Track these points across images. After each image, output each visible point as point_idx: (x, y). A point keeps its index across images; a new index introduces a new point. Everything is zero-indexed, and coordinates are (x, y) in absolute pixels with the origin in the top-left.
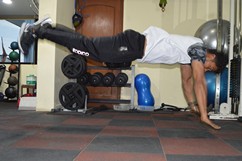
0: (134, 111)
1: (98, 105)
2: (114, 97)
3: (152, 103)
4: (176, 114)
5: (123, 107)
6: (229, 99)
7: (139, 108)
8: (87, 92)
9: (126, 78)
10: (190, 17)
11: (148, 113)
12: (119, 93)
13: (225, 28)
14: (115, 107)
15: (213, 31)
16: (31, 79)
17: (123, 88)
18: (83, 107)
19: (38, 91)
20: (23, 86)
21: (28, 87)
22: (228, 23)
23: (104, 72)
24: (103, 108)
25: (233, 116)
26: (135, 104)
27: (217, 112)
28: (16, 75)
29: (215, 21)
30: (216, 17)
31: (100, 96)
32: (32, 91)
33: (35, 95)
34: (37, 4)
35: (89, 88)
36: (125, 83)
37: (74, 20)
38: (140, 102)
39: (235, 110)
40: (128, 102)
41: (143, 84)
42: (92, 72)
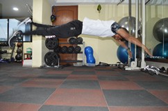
0: (85, 66)
1: (65, 64)
2: (74, 59)
3: (94, 62)
4: (107, 67)
5: (78, 64)
6: (136, 59)
7: (87, 65)
8: (59, 57)
9: (80, 49)
10: (114, 16)
11: (92, 67)
12: (76, 57)
13: (133, 21)
14: (74, 64)
15: (126, 23)
16: (29, 50)
17: (78, 54)
18: (57, 65)
19: (33, 56)
20: (25, 54)
21: (27, 54)
22: (135, 19)
23: (68, 46)
24: (67, 65)
25: (138, 68)
26: (85, 62)
27: (129, 66)
28: (21, 48)
29: (127, 18)
30: (128, 15)
31: (66, 59)
32: (30, 57)
33: (31, 58)
34: (32, 10)
35: (60, 54)
36: (79, 52)
37: (52, 18)
38: (88, 61)
39: (139, 65)
40: (81, 61)
41: (89, 52)
42: (62, 46)
